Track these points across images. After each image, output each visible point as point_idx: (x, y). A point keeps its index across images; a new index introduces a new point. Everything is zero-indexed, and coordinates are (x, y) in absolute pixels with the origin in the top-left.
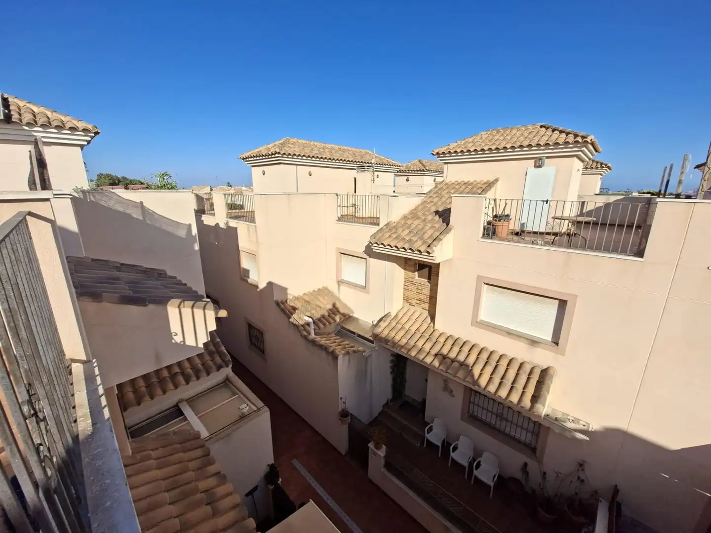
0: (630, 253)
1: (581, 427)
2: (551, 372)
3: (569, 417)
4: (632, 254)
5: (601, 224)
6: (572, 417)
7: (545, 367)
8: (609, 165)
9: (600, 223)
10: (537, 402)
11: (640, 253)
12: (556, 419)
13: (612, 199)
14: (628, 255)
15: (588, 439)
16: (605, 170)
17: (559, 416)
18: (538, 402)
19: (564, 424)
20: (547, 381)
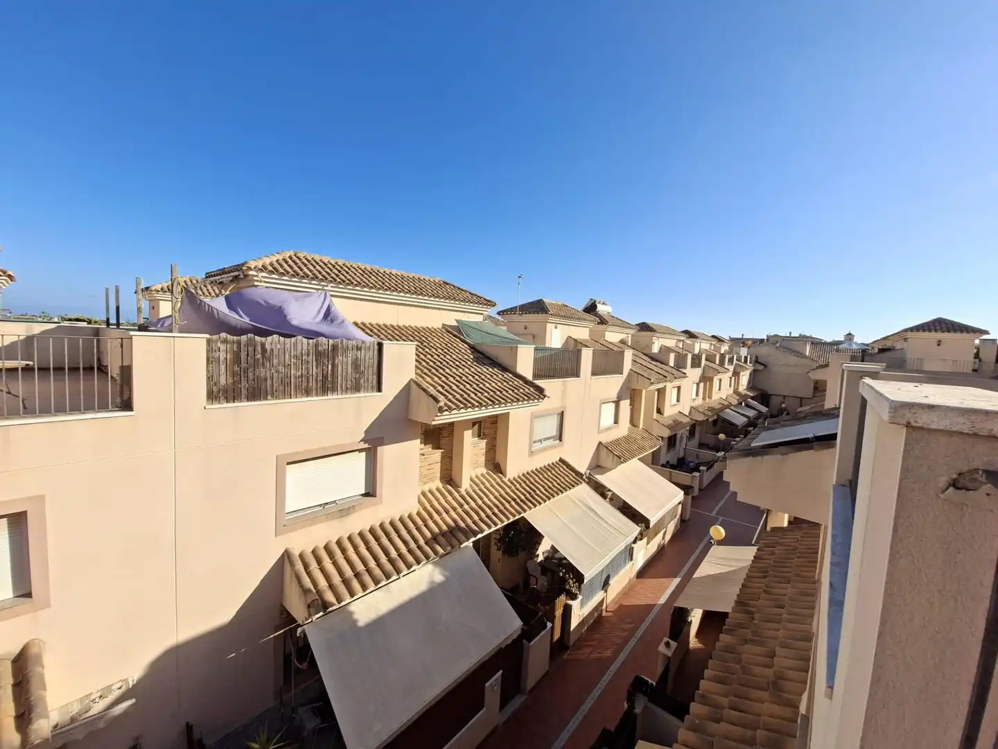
0: (113, 407)
1: (116, 694)
2: (34, 650)
3: (92, 698)
4: (117, 409)
5: (54, 369)
6: (98, 691)
7: (18, 651)
8: (10, 273)
9: (52, 367)
10: (29, 722)
11: (127, 405)
12: (73, 720)
13: (37, 329)
14: (111, 411)
15: (133, 701)
16: (5, 280)
17: (76, 708)
18: (34, 719)
19: (91, 713)
20: (34, 670)
